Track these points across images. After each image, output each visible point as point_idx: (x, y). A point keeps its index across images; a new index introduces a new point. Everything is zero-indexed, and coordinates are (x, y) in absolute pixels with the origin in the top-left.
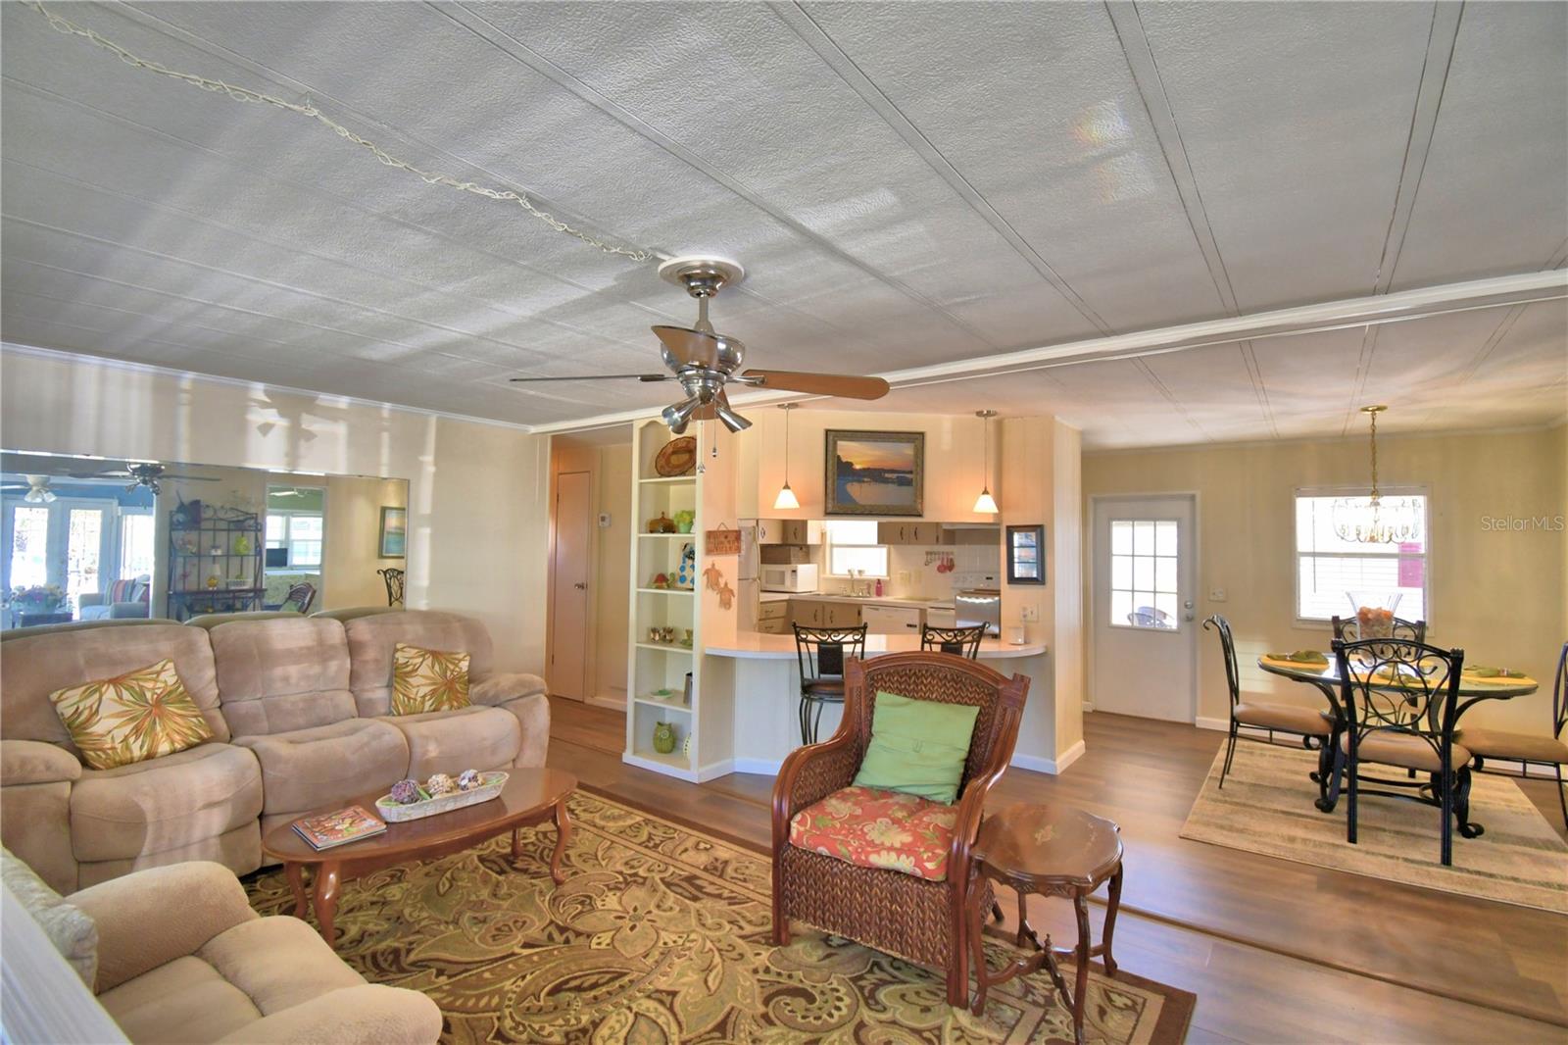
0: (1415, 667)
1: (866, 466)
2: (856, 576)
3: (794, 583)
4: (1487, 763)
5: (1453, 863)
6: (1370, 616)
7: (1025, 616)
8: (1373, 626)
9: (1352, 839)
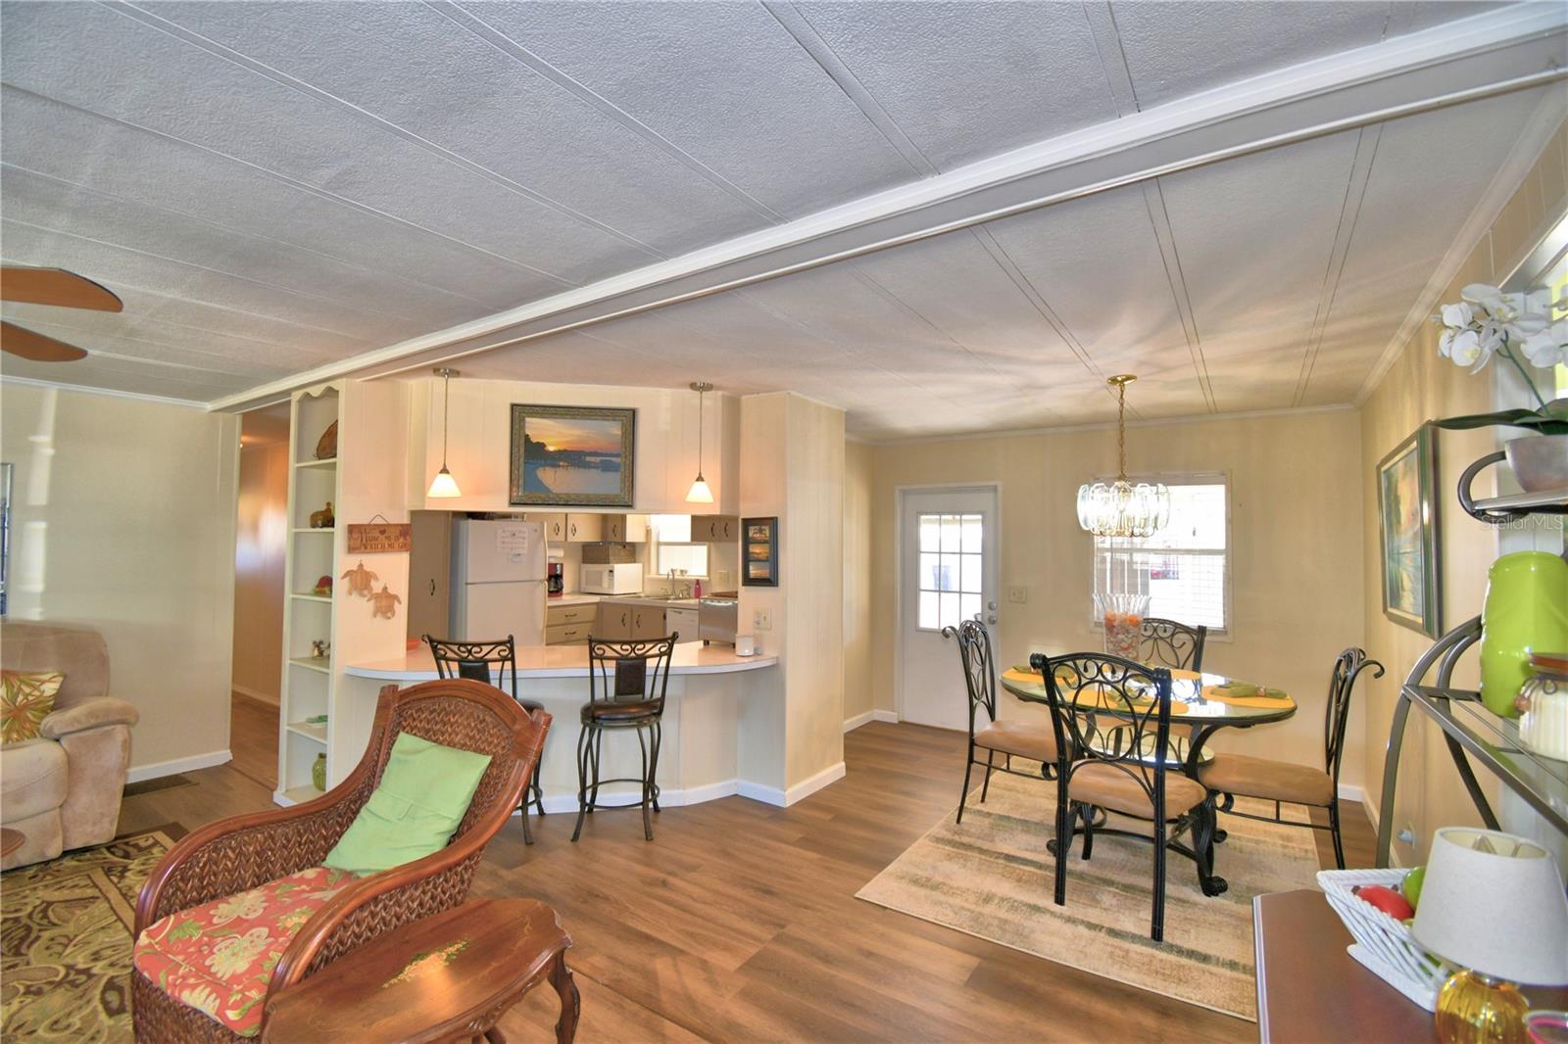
0: (1121, 688)
1: (561, 449)
2: (678, 576)
3: (611, 585)
4: (1238, 805)
5: (1165, 938)
6: (1116, 624)
7: (758, 623)
8: (1118, 634)
9: (1060, 900)
